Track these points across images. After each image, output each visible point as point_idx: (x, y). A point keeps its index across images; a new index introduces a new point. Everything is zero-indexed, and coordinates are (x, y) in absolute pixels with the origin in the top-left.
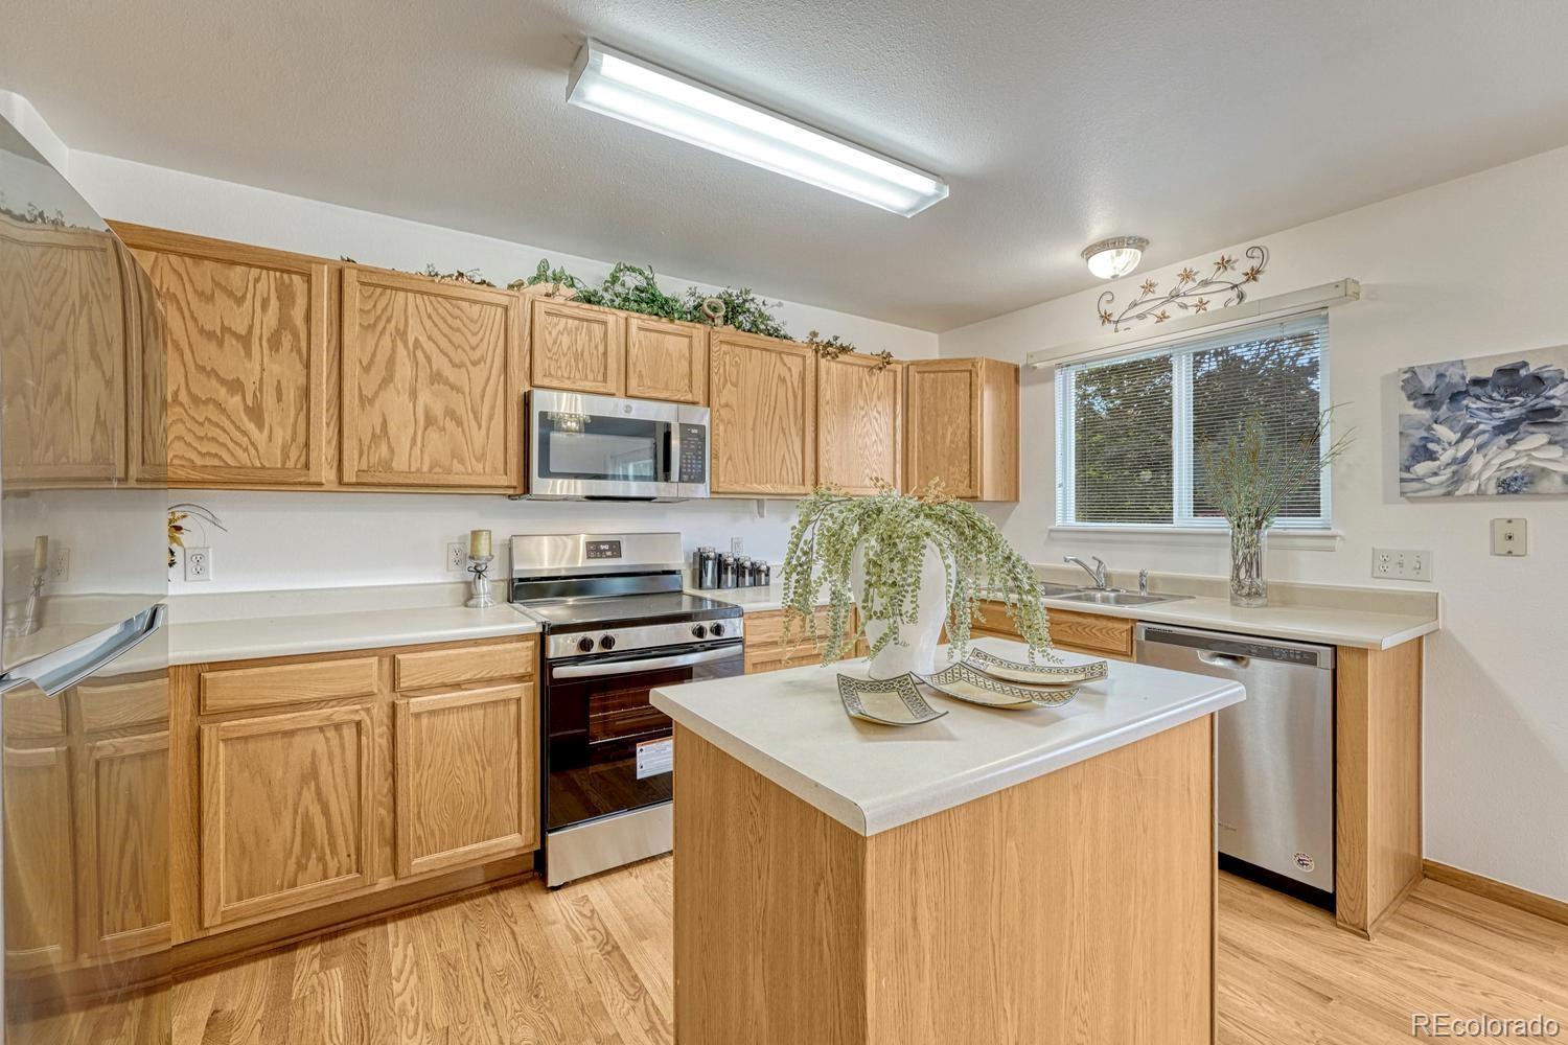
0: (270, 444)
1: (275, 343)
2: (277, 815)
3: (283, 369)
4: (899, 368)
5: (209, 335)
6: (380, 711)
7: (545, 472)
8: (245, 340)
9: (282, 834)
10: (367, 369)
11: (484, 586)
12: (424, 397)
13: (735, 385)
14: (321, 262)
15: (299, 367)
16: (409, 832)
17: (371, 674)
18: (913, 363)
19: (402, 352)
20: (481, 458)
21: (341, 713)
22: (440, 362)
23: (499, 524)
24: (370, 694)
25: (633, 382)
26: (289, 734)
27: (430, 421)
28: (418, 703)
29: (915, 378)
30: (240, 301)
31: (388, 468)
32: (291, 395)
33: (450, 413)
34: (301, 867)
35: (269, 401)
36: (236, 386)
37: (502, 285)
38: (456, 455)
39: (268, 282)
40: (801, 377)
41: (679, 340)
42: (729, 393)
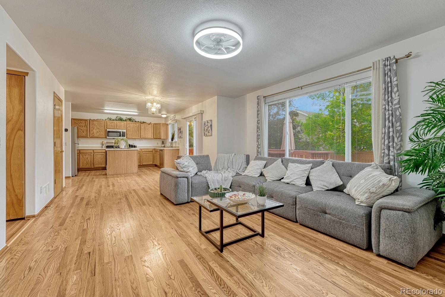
0: (84, 134)
1: (85, 126)
2: (85, 161)
3: (85, 128)
4: (153, 124)
5: (80, 126)
6: (92, 154)
7: (108, 136)
8: (82, 126)
9: (85, 162)
10: (92, 128)
11: (103, 146)
12: (97, 130)
13: (130, 127)
14: (88, 120)
15: (86, 128)
16: (95, 164)
17: (92, 151)
18: (155, 123)
19: (95, 127)
20: (102, 135)
21: (90, 154)
22: (98, 127)
23: (105, 141)
24: (91, 153)
25: (118, 127)
26: (86, 155)
27: (97, 132)
28: (95, 154)
29: (155, 125)
30: (82, 123)
31: (94, 136)
32: (86, 130)
33: (99, 131)
34: (87, 165)
35: (84, 131)
36: (82, 130)
37: (104, 120)
38: (100, 135)
39: (84, 122)
40: (138, 126)
41: (123, 123)
42: (129, 128)
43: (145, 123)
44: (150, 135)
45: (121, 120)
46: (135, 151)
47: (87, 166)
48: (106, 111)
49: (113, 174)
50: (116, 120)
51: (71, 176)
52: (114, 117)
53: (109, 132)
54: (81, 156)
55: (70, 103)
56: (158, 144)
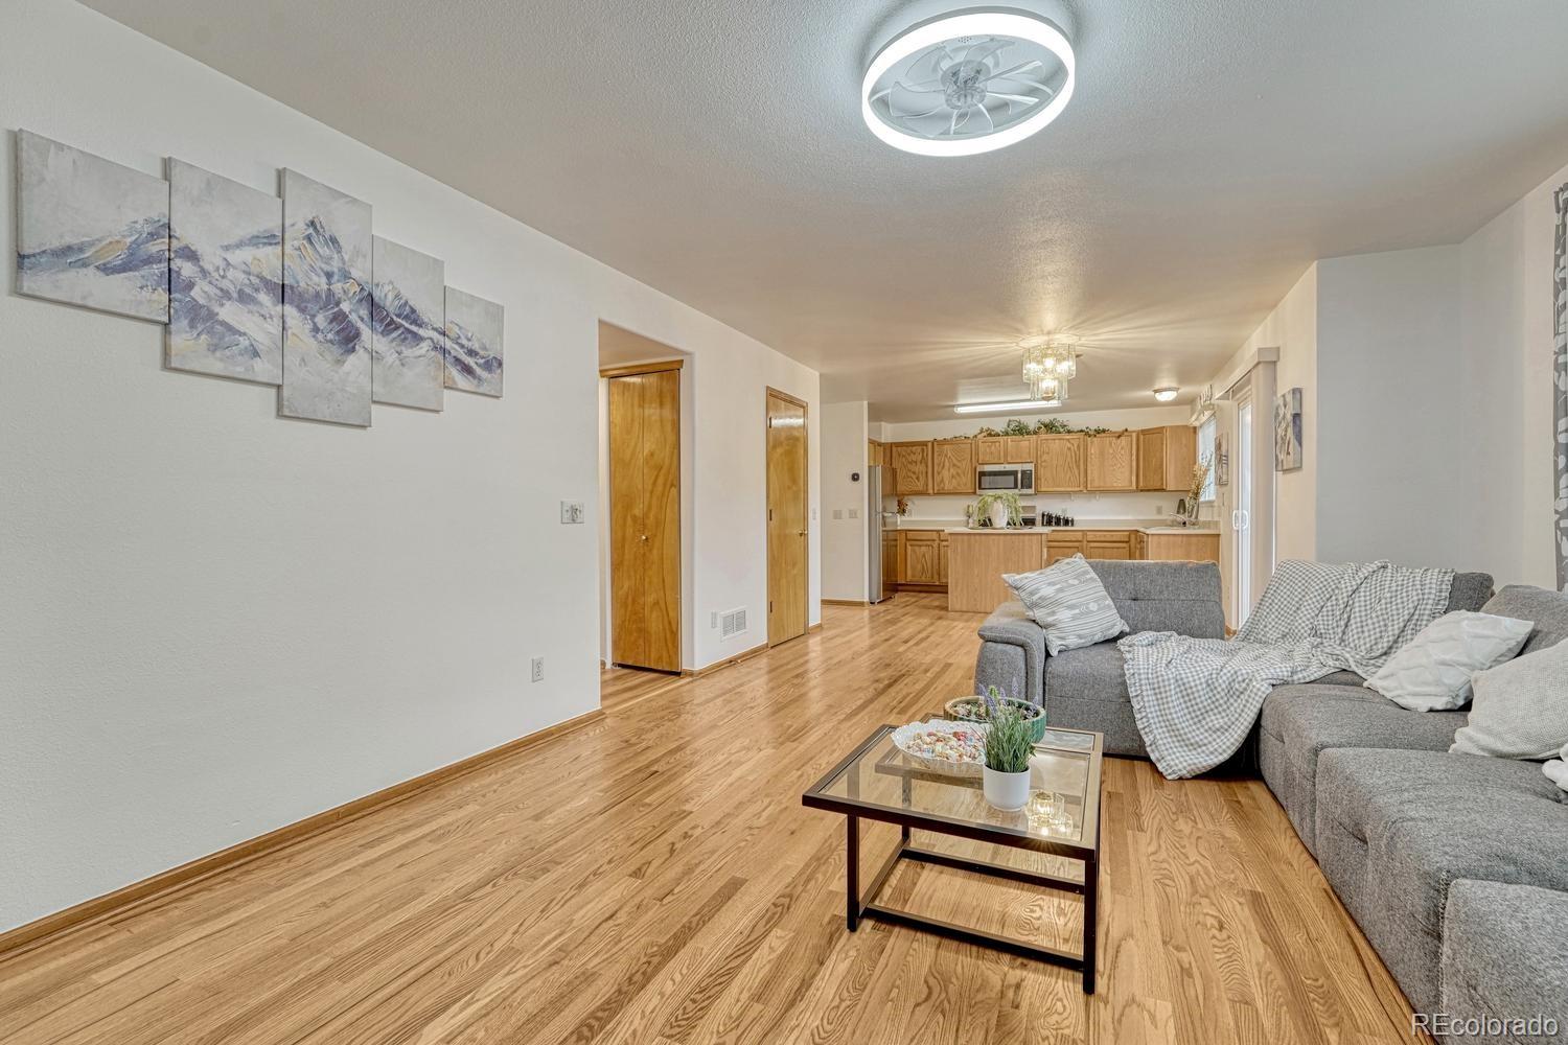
0: (920, 486)
1: (921, 463)
2: (918, 562)
3: (922, 468)
4: (1134, 435)
5: (909, 462)
6: (935, 545)
7: (980, 488)
8: (917, 462)
9: (919, 566)
10: (939, 466)
11: (971, 521)
12: (952, 470)
13: (1048, 453)
14: (929, 442)
15: (926, 468)
17: (936, 536)
18: (1142, 431)
19: (947, 460)
20: (966, 485)
21: (929, 543)
22: (955, 461)
24: (934, 540)
25: (1009, 457)
26: (920, 546)
27: (953, 476)
29: (1142, 437)
30: (915, 454)
31: (943, 489)
32: (924, 474)
33: (958, 474)
34: (922, 575)
35: (920, 475)
36: (914, 473)
37: (971, 437)
38: (959, 485)
39: (919, 449)
40: (1078, 446)
41: (1026, 442)
42: (1045, 457)
43: (1104, 431)
44: (1122, 476)
45: (1021, 430)
46: (1035, 537)
47: (924, 579)
48: (961, 410)
49: (965, 609)
50: (1007, 434)
51: (866, 599)
52: (999, 425)
53: (982, 474)
54: (909, 548)
55: (865, 403)
56: (1159, 511)
